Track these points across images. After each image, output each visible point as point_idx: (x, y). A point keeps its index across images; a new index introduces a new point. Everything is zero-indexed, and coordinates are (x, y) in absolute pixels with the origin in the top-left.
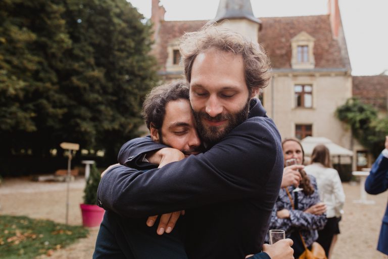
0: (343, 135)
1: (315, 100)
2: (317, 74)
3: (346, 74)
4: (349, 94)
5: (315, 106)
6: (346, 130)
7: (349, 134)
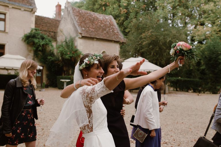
0: (28, 55)
1: (7, 26)
2: (11, 6)
3: (32, 11)
4: (33, 26)
5: (7, 31)
6: (30, 51)
7: (32, 54)
